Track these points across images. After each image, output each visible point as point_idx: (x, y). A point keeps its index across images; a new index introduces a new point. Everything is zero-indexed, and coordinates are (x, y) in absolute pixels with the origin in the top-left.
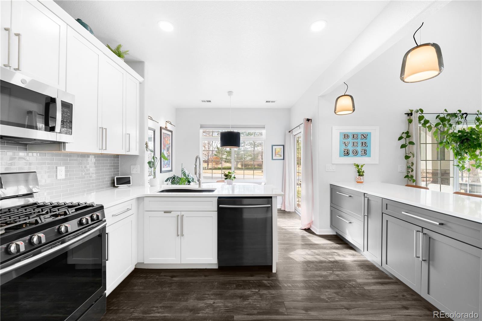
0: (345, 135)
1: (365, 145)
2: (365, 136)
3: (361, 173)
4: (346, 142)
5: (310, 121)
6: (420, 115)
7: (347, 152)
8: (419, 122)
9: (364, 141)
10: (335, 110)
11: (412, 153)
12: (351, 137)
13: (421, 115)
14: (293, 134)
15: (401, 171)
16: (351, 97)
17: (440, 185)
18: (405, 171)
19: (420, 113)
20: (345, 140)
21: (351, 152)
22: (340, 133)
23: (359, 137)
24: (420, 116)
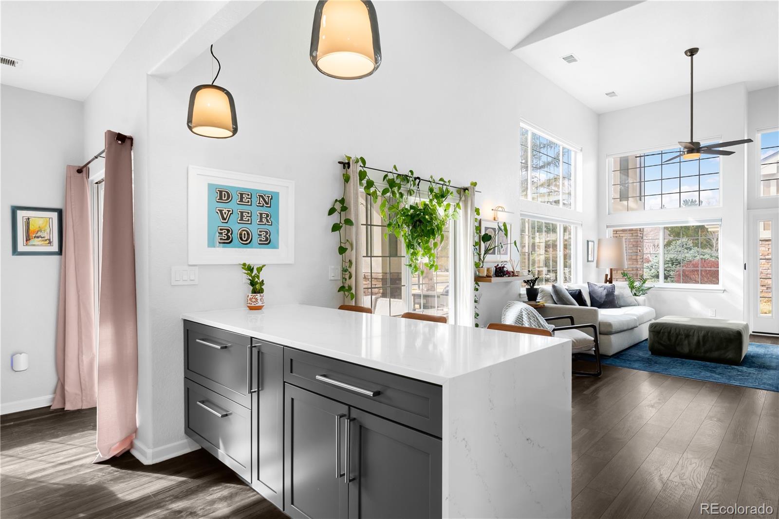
0: (221, 192)
1: (268, 221)
2: (267, 200)
3: (258, 286)
4: (225, 211)
5: (128, 142)
6: (361, 168)
7: (226, 235)
8: (360, 183)
9: (264, 210)
10: (190, 120)
11: (349, 243)
12: (236, 198)
13: (363, 170)
14: (91, 178)
15: (332, 278)
16: (228, 94)
17: (389, 299)
18: (340, 278)
19: (360, 166)
20: (221, 206)
21: (235, 236)
22: (210, 185)
23: (255, 200)
24: (361, 171)
